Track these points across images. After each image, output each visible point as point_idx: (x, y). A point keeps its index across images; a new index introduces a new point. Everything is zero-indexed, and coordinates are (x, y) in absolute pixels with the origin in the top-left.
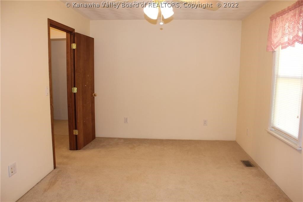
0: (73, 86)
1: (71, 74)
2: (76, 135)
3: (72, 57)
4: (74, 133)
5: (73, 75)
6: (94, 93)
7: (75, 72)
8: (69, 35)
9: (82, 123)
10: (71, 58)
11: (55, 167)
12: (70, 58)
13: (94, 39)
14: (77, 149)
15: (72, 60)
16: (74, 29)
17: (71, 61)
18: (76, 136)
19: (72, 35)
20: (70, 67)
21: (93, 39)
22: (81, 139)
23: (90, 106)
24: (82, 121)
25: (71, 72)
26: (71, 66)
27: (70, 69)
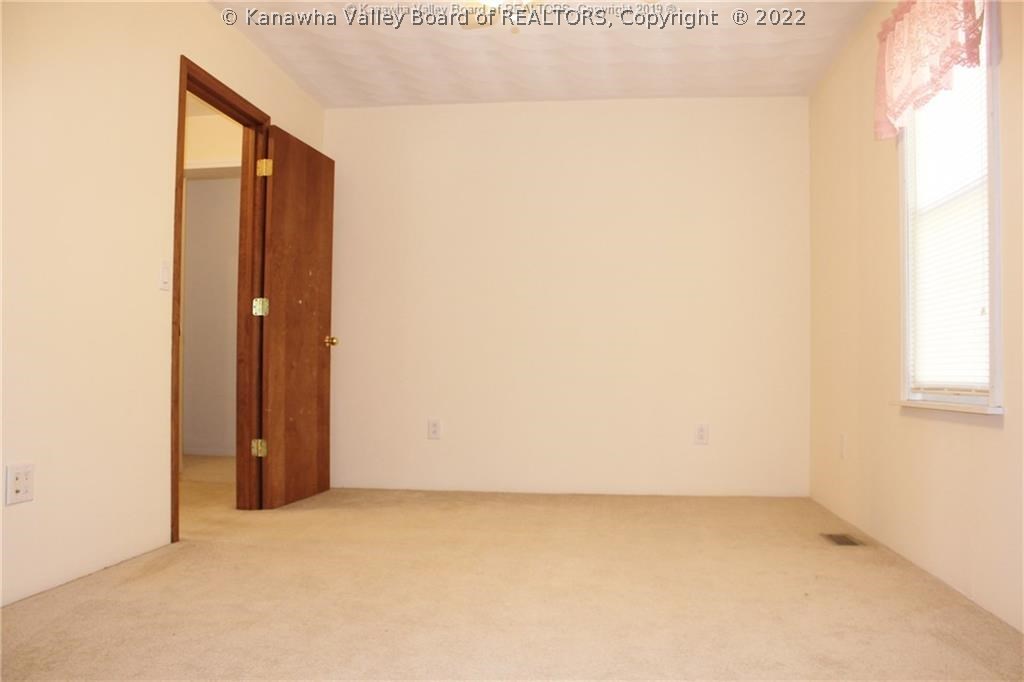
0: (257, 292)
1: (253, 256)
2: (261, 458)
3: (259, 203)
4: (254, 452)
5: (258, 258)
6: (329, 335)
7: (266, 249)
8: (252, 133)
9: (282, 420)
10: (254, 205)
11: (175, 538)
12: (251, 205)
13: (336, 165)
14: (260, 507)
15: (259, 213)
16: (269, 118)
17: (254, 215)
18: (260, 460)
19: (262, 132)
20: (249, 230)
21: (330, 163)
22: (277, 476)
23: (315, 374)
24: (283, 412)
25: (253, 250)
26: (254, 229)
27: (249, 240)
